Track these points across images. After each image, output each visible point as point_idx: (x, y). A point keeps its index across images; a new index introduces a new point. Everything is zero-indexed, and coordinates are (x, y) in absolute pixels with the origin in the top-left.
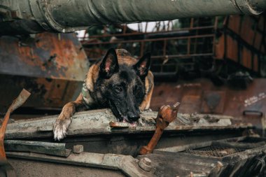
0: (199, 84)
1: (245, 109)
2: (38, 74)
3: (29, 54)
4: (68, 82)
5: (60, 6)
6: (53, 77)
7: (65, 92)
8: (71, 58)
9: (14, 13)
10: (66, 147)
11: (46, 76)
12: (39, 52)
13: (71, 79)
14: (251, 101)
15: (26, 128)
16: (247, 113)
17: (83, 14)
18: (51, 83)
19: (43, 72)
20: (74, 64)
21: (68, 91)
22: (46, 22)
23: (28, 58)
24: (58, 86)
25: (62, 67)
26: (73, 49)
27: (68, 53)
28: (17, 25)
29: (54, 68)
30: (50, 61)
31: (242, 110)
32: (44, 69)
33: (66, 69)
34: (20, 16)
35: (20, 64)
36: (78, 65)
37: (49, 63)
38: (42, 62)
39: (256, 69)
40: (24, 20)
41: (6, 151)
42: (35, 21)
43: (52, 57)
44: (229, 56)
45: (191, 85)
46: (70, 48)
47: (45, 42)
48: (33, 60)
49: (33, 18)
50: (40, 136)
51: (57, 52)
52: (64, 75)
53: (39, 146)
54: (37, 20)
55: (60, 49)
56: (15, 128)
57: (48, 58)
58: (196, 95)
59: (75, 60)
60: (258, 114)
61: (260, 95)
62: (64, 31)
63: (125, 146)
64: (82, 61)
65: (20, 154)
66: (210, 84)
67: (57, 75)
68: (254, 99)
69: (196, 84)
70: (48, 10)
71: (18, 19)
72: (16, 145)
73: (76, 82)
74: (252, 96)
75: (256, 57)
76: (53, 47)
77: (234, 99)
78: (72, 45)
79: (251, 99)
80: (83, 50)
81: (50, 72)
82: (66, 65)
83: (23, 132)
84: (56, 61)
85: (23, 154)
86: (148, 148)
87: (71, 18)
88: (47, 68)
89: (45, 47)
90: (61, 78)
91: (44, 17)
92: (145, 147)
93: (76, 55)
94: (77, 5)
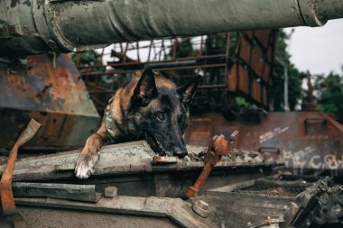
0: (208, 119)
1: (262, 146)
2: (30, 107)
3: (19, 83)
4: (66, 117)
5: (73, 18)
6: (48, 110)
7: (62, 128)
8: (68, 89)
9: (12, 29)
10: (97, 190)
11: (41, 110)
12: (32, 81)
13: (70, 113)
14: (266, 137)
15: (39, 167)
16: (263, 150)
17: (101, 28)
18: (46, 118)
19: (36, 105)
20: (72, 95)
21: (66, 126)
22: (54, 38)
23: (19, 88)
24: (55, 121)
25: (59, 99)
26: (70, 79)
27: (65, 83)
28: (16, 44)
29: (49, 99)
30: (44, 91)
31: (257, 148)
32: (37, 101)
33: (63, 101)
34: (21, 33)
35: (9, 95)
36: (77, 97)
37: (43, 94)
38: (35, 93)
39: (265, 103)
40: (25, 37)
41: (14, 197)
42: (39, 38)
43: (47, 87)
44: (241, 88)
45: (200, 120)
46: (67, 76)
47: (38, 70)
48: (24, 90)
49: (37, 35)
50: (58, 176)
51: (52, 81)
52: (61, 108)
53: (59, 190)
54: (43, 36)
55: (56, 78)
56: (24, 167)
57: (42, 88)
58: (206, 131)
59: (73, 91)
60: (276, 151)
61: (276, 130)
62: (75, 50)
63: (170, 186)
64: (81, 92)
65: (32, 200)
66: (221, 119)
67: (53, 108)
68: (270, 135)
69: (206, 119)
70: (57, 25)
71: (18, 35)
72: (27, 189)
73: (74, 116)
74: (266, 132)
75: (264, 90)
76: (48, 76)
77: (248, 135)
78: (69, 74)
79: (267, 135)
80: (81, 80)
81: (44, 104)
82: (62, 96)
83: (35, 172)
84: (51, 91)
85: (36, 200)
86: (195, 188)
87: (86, 33)
88: (41, 99)
89: (38, 75)
90: (58, 111)
91: (51, 33)
92: (192, 188)
93: (74, 85)
94: (95, 17)
